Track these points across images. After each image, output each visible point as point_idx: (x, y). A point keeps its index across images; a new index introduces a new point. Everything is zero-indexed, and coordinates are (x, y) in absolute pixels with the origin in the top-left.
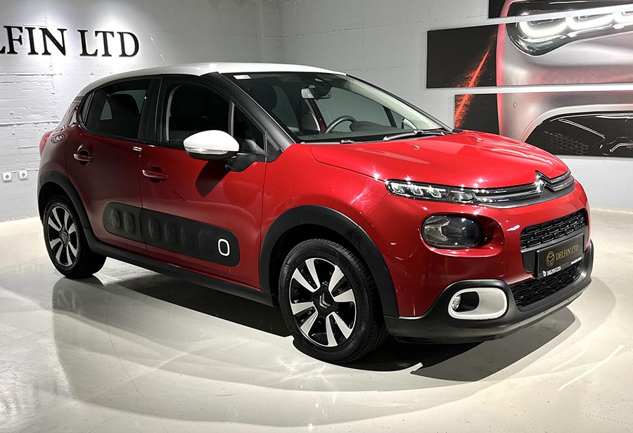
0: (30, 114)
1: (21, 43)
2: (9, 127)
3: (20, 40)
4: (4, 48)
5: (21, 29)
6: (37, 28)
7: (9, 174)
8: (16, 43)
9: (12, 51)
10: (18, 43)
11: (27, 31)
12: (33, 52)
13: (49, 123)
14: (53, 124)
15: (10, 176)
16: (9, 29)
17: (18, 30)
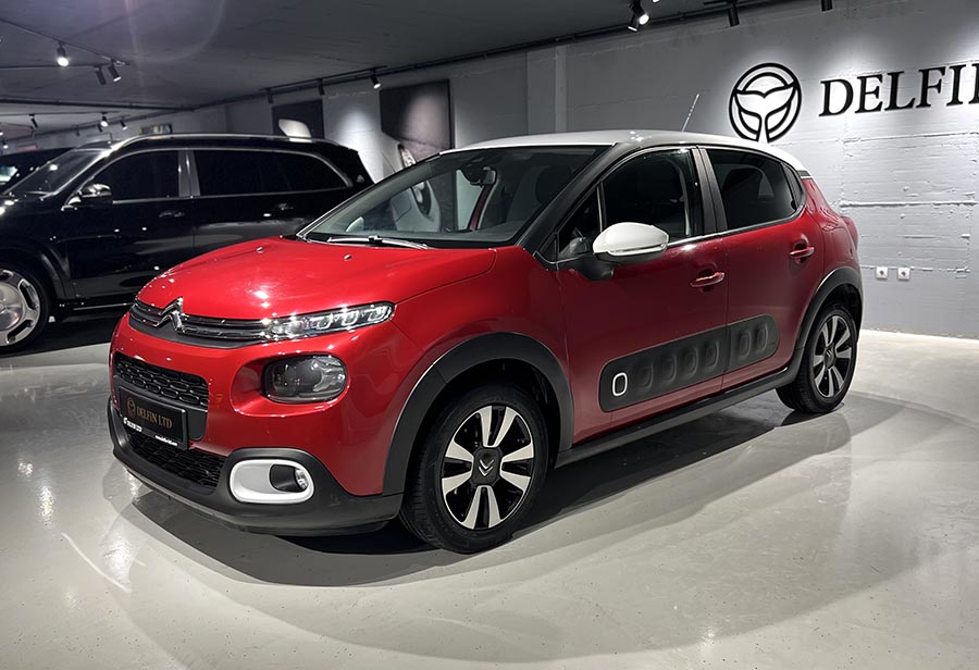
0: (932, 190)
1: (939, 91)
2: (899, 208)
3: (938, 87)
4: (914, 100)
5: (942, 70)
6: (969, 65)
7: (885, 269)
8: (932, 92)
9: (924, 104)
10: (936, 90)
11: (952, 71)
12: (955, 101)
13: (958, 204)
14: (966, 207)
15: (885, 272)
16: (926, 73)
17: (939, 72)
